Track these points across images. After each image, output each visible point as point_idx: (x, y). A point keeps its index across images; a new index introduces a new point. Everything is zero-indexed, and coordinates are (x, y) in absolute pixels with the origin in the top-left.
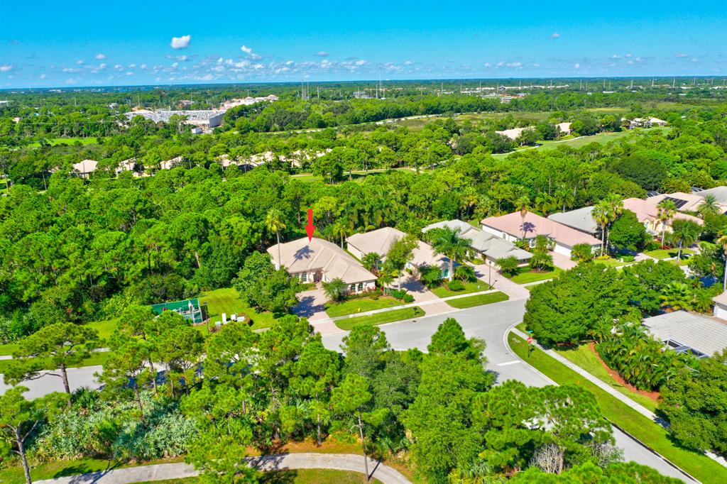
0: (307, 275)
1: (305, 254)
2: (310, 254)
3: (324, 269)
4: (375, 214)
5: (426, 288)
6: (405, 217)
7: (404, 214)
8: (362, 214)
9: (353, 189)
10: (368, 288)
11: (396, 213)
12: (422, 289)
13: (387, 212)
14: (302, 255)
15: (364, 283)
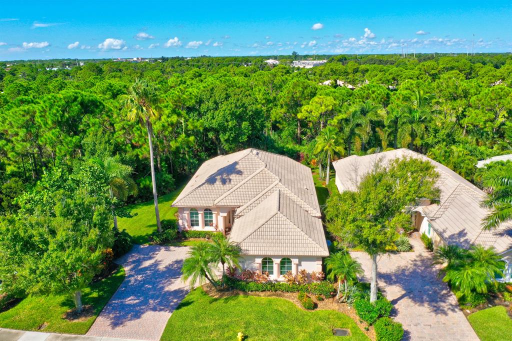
0: (214, 216)
1: (225, 176)
2: (233, 177)
3: (238, 211)
4: (399, 130)
5: (453, 299)
6: (451, 139)
7: (449, 135)
8: (377, 129)
9: (373, 92)
10: (303, 272)
11: (436, 131)
12: (443, 299)
13: (420, 129)
14: (218, 177)
15: (295, 261)
